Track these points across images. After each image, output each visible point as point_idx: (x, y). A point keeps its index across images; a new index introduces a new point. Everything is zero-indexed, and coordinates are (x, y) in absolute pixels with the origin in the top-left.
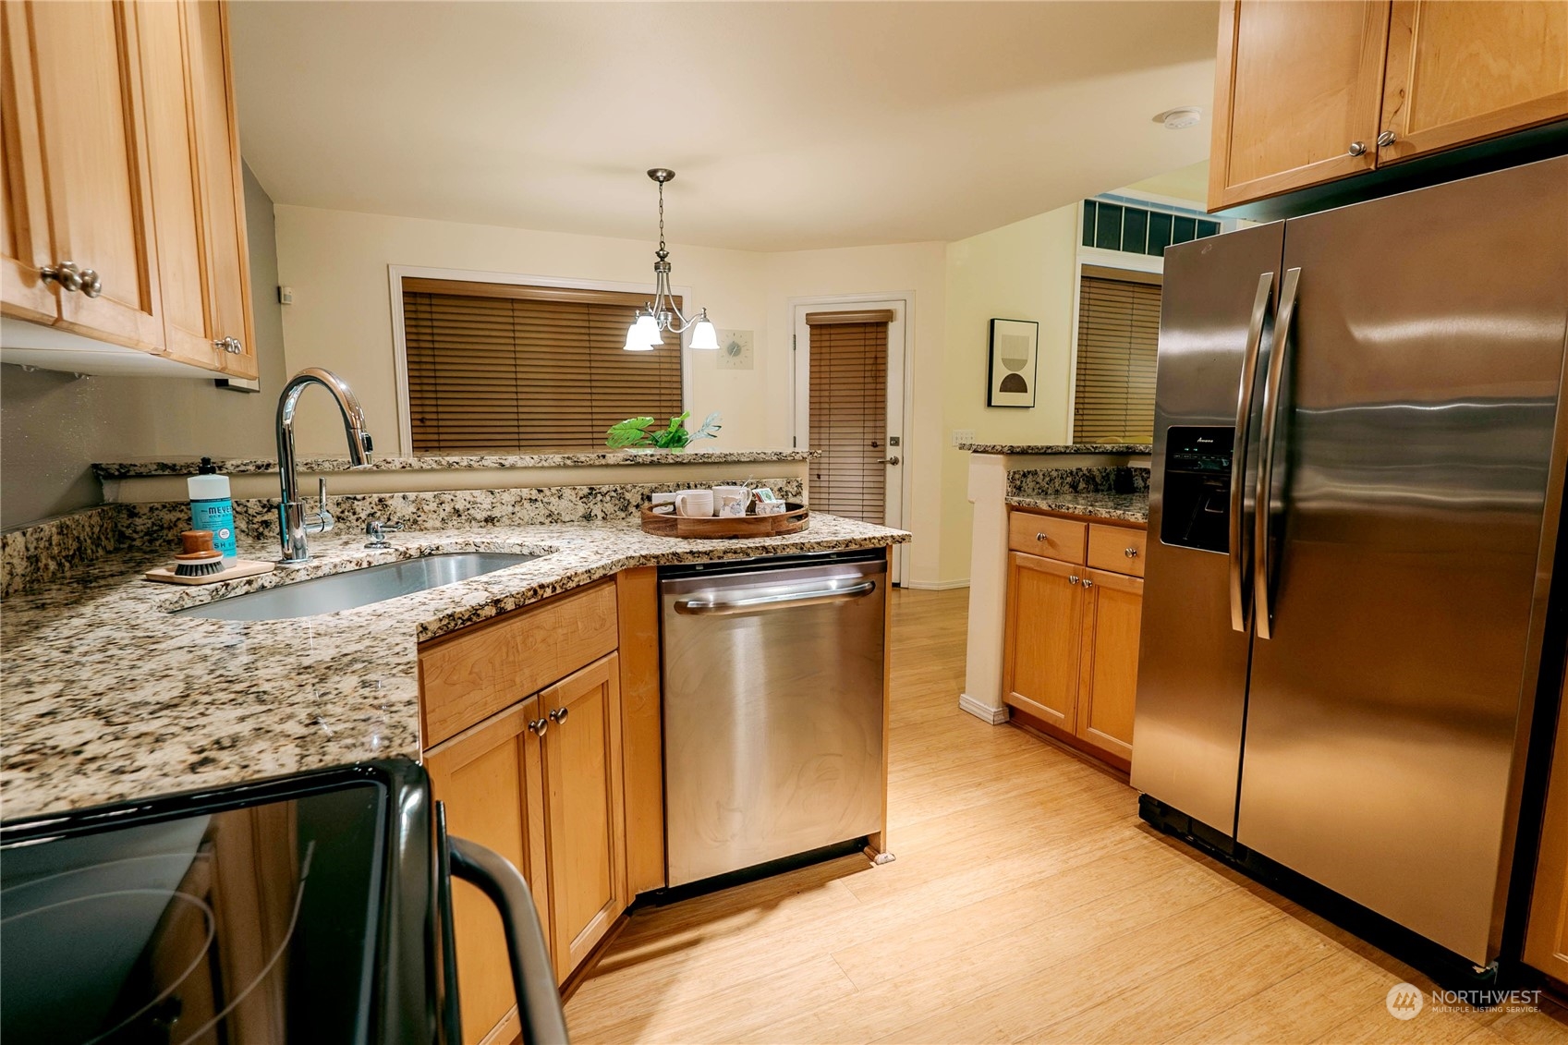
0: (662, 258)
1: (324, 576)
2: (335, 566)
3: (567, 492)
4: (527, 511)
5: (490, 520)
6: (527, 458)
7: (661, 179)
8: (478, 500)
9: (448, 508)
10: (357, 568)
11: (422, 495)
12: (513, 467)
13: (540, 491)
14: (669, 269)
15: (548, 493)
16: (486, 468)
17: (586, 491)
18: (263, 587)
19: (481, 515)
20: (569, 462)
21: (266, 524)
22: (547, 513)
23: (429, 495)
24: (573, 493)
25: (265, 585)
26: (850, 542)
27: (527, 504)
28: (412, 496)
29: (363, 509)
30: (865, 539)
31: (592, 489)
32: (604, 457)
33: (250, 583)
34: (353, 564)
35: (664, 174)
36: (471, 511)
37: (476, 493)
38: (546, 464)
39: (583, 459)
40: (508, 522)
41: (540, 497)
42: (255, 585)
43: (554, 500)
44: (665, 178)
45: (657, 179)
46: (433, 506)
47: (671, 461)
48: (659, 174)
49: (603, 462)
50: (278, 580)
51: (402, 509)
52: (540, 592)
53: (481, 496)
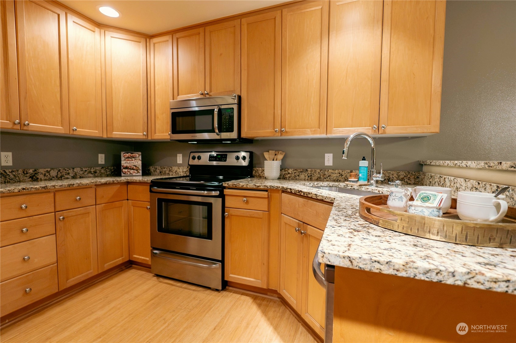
1: (369, 191)
2: (372, 190)
10: (378, 193)
18: (354, 189)
25: (355, 188)
33: (352, 186)
34: (377, 191)
42: (353, 188)
50: (358, 188)
52: (300, 192)
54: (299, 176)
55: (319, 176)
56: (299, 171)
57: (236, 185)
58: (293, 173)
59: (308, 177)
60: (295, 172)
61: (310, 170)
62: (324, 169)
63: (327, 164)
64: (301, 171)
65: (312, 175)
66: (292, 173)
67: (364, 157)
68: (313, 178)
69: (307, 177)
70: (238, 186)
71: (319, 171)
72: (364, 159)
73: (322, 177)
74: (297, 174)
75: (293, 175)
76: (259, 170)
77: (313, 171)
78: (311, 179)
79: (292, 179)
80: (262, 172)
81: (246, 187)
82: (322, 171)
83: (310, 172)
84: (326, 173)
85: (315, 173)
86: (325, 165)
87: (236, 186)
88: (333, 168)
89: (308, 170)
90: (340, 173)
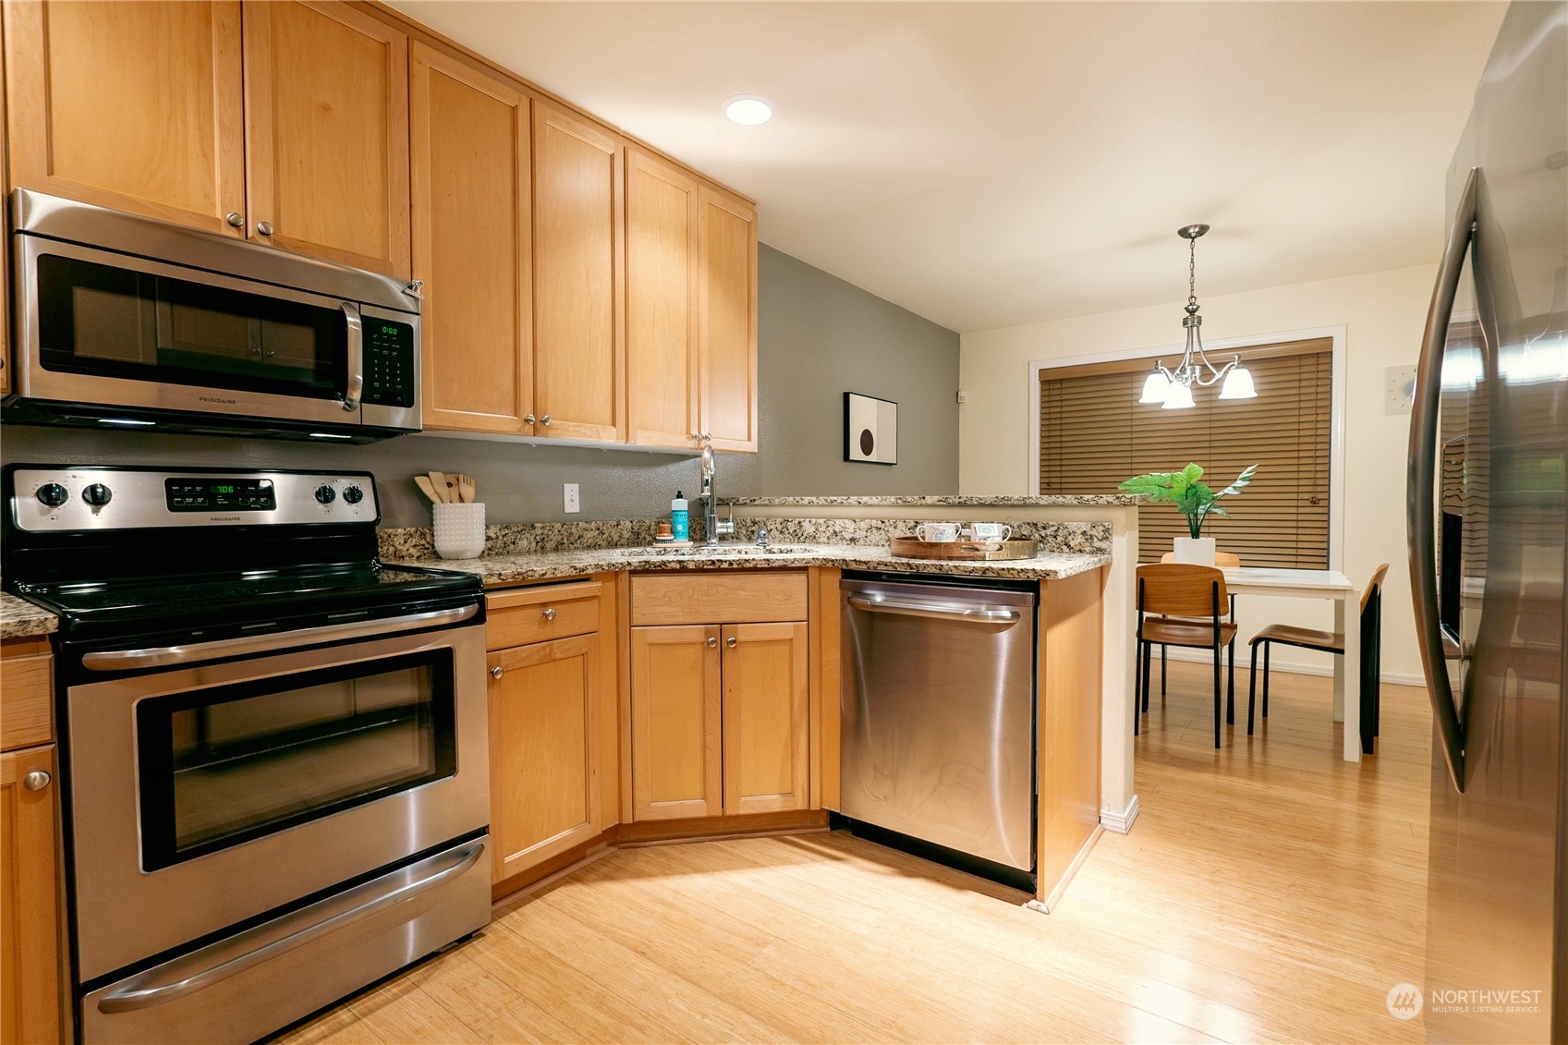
0: (1192, 312)
3: (900, 524)
4: (875, 536)
5: (853, 540)
6: (874, 498)
7: (1193, 235)
8: (847, 526)
9: (831, 530)
11: (819, 521)
12: (866, 505)
13: (883, 522)
14: (1200, 322)
15: (888, 524)
16: (850, 505)
17: (913, 524)
19: (848, 537)
20: (900, 501)
21: (753, 532)
22: (887, 538)
23: (822, 521)
24: (904, 524)
26: (987, 569)
27: (874, 531)
28: (813, 521)
29: (792, 526)
30: (1003, 569)
31: (917, 523)
32: (924, 498)
35: (1197, 230)
36: (843, 533)
37: (846, 521)
38: (886, 503)
39: (909, 499)
40: (863, 542)
41: (883, 526)
43: (891, 529)
44: (1197, 233)
45: (1189, 236)
46: (823, 528)
47: (976, 503)
48: (1191, 231)
49: (923, 502)
51: (808, 528)
52: (718, 564)
53: (849, 524)
54: (514, 543)
55: (559, 538)
56: (515, 529)
57: (525, 575)
58: (501, 538)
59: (537, 543)
60: (503, 533)
61: (540, 525)
62: (568, 521)
63: (568, 509)
64: (520, 529)
65: (546, 538)
66: (497, 538)
67: (679, 492)
68: (548, 546)
69: (534, 544)
70: (530, 578)
71: (558, 526)
72: (679, 496)
73: (565, 541)
74: (510, 538)
75: (500, 542)
76: (396, 535)
77: (548, 528)
78: (542, 548)
79: (497, 554)
80: (405, 542)
81: (552, 576)
82: (565, 527)
83: (540, 532)
84: (574, 530)
85: (550, 533)
86: (566, 511)
87: (524, 578)
88: (584, 517)
89: (536, 525)
90: (598, 529)
